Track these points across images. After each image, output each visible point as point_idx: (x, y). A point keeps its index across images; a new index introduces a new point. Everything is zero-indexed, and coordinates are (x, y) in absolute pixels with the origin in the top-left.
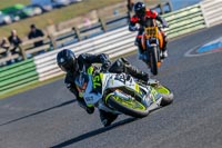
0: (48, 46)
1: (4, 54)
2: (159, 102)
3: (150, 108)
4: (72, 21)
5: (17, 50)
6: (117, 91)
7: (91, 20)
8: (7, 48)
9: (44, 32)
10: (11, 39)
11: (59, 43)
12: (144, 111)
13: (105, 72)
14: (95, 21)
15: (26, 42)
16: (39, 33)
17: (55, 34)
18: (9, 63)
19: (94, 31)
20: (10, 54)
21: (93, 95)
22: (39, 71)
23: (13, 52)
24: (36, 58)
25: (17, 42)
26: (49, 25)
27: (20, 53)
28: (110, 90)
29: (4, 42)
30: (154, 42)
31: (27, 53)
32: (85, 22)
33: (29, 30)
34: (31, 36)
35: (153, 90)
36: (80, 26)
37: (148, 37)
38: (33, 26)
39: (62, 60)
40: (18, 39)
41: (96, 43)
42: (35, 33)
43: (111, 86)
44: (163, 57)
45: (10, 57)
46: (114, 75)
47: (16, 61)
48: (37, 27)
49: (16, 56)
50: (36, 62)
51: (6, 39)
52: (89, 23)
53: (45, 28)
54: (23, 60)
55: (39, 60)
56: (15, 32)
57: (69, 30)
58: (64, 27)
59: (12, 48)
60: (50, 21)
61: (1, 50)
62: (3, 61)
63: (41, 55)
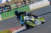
0: (32, 3)
1: (22, 4)
5: (25, 3)
15: (27, 2)
18: (23, 6)
20: (23, 4)
21: (22, 22)
22: (30, 8)
23: (24, 4)
24: (29, 5)
27: (26, 4)
29: (22, 1)
31: (27, 4)
35: (39, 20)
40: (25, 1)
41: (43, 2)
45: (24, 5)
47: (25, 6)
49: (25, 5)
50: (29, 6)
51: (23, 1)
54: (26, 5)
55: (30, 6)
59: (24, 3)
61: (21, 3)
62: (22, 6)
63: (31, 5)
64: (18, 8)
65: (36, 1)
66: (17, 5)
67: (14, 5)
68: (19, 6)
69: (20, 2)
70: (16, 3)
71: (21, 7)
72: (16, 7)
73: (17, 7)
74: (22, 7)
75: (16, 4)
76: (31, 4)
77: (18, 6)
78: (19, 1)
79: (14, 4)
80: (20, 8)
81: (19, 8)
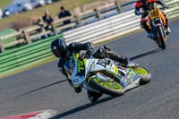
0: (74, 24)
1: (39, 31)
2: (137, 81)
3: (127, 88)
4: (95, 4)
5: (50, 27)
6: (98, 74)
7: (109, 3)
8: (42, 26)
9: (71, 12)
10: (44, 18)
11: (83, 22)
12: (121, 90)
13: (88, 58)
14: (112, 4)
15: (57, 21)
16: (67, 14)
17: (80, 14)
18: (43, 37)
19: (112, 12)
20: (44, 30)
21: (78, 77)
23: (47, 29)
24: (65, 33)
25: (50, 21)
26: (75, 7)
27: (52, 30)
28: (92, 73)
29: (39, 20)
30: (159, 22)
31: (58, 30)
32: (104, 5)
33: (59, 11)
34: (61, 16)
35: (132, 72)
36: (100, 8)
37: (152, 18)
38: (62, 8)
39: (55, 48)
40: (50, 18)
42: (64, 14)
43: (93, 70)
44: (168, 33)
45: (44, 33)
46: (96, 61)
47: (49, 36)
48: (66, 9)
49: (49, 32)
50: (65, 37)
51: (41, 18)
52: (107, 6)
53: (72, 9)
54: (54, 35)
55: (67, 35)
56: (48, 12)
57: (92, 11)
58: (88, 9)
59: (45, 25)
60: (76, 4)
61: (37, 27)
62: (39, 35)
63: (69, 32)
64: (24, 44)
65: (87, 20)
66: (20, 33)
67: (9, 32)
68: (29, 38)
69: (31, 22)
70: (16, 27)
71: (33, 41)
72: (16, 42)
73: (22, 41)
74: (38, 40)
75: (18, 30)
76: (70, 28)
77: (25, 38)
78: (29, 19)
79: (12, 30)
80: (30, 44)
81: (27, 43)
